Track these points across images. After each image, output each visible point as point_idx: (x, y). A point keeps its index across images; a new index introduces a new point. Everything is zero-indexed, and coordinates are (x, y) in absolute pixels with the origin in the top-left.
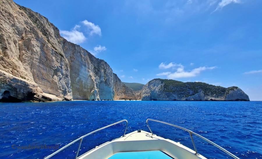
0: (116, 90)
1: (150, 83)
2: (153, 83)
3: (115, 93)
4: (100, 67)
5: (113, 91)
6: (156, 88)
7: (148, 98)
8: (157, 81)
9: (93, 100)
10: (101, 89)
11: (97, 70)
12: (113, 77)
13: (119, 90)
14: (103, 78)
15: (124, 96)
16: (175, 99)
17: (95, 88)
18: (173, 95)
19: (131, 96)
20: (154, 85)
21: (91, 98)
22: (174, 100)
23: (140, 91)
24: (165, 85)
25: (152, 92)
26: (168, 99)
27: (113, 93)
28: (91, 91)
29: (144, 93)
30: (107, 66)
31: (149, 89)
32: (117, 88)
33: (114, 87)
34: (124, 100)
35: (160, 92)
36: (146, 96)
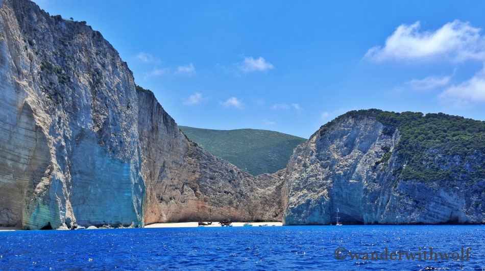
0: (151, 176)
1: (325, 133)
2: (344, 133)
3: (148, 191)
4: (72, 59)
5: (141, 179)
6: (357, 161)
7: (317, 213)
8: (362, 125)
9: (48, 227)
10: (80, 172)
11: (55, 78)
12: (134, 111)
13: (169, 175)
14: (87, 117)
15: (192, 204)
16: (455, 214)
17: (52, 169)
18: (443, 194)
19: (231, 203)
20: (350, 145)
21: (35, 218)
22: (447, 219)
23: (275, 175)
24: (404, 142)
25: (339, 182)
26: (415, 216)
27: (137, 190)
28: (34, 185)
29: (297, 189)
30: (105, 55)
31: (323, 166)
32: (159, 164)
33: (141, 161)
34: (195, 225)
35: (379, 180)
36: (309, 201)
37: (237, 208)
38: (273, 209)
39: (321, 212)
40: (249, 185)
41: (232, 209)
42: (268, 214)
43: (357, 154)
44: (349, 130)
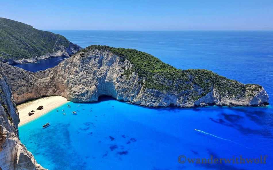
2: (96, 57)
6: (107, 72)
7: (93, 97)
8: (105, 54)
16: (172, 102)
18: (168, 95)
20: (100, 63)
23: (46, 71)
25: (100, 81)
29: (75, 84)
31: (88, 73)
36: (87, 91)
37: (31, 92)
38: (52, 89)
39: (96, 96)
40: (33, 78)
41: (29, 93)
42: (49, 92)
43: (106, 68)
44: (99, 56)
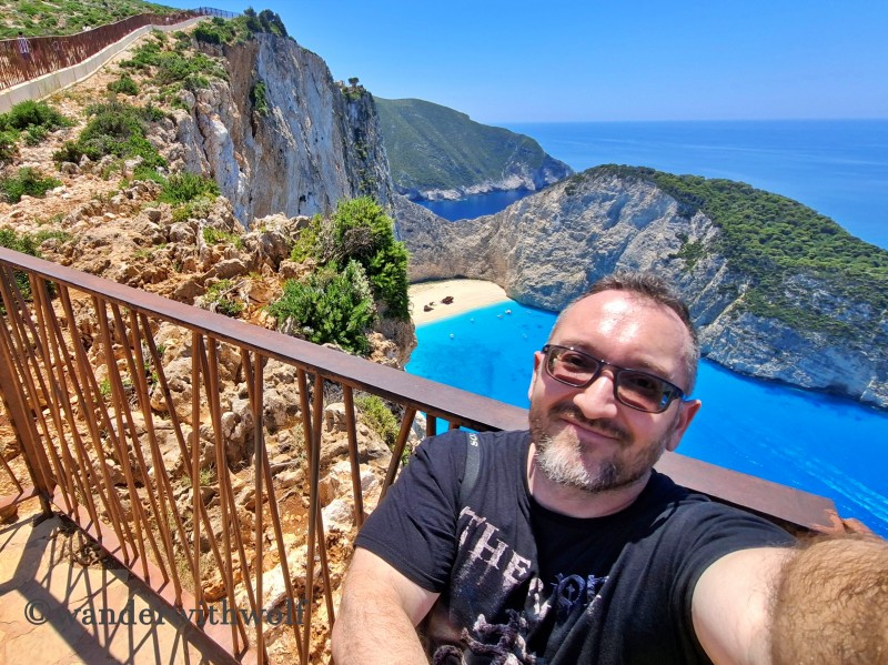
1: (574, 192)
2: (606, 198)
6: (627, 240)
16: (841, 380)
19: (431, 259)
22: (827, 384)
29: (535, 261)
31: (574, 238)
36: (561, 284)
38: (479, 265)
40: (447, 234)
42: (471, 269)
43: (627, 230)
44: (614, 196)
